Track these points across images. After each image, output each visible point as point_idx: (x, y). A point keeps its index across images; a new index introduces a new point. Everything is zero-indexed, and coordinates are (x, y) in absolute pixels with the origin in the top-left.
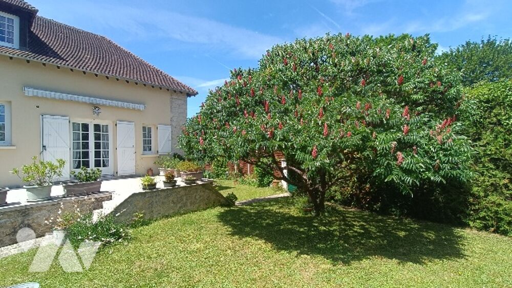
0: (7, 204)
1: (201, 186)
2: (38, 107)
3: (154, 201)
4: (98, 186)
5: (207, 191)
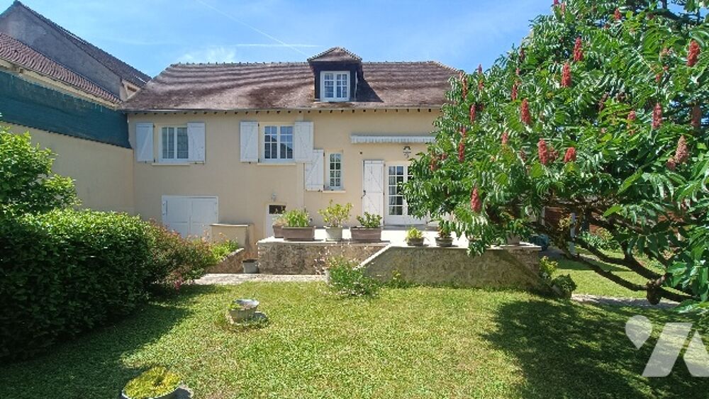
0: (314, 240)
1: (492, 253)
2: (361, 153)
3: (418, 261)
4: (378, 233)
5: (504, 262)
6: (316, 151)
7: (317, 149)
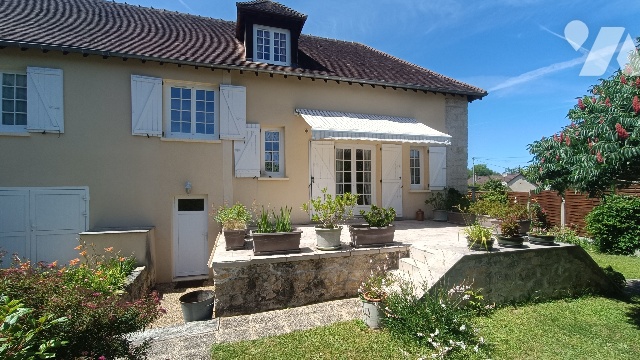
0: (303, 251)
2: (307, 131)
4: (392, 234)
6: (249, 125)
7: (251, 123)
